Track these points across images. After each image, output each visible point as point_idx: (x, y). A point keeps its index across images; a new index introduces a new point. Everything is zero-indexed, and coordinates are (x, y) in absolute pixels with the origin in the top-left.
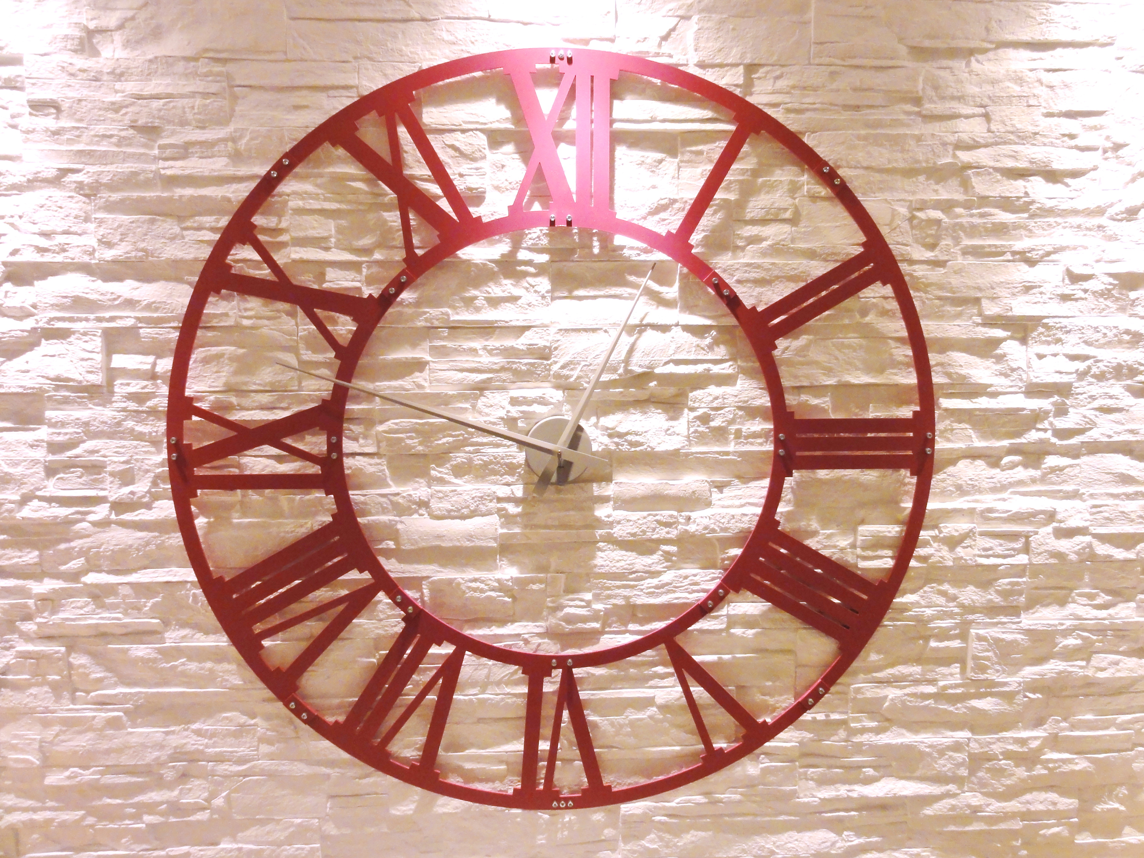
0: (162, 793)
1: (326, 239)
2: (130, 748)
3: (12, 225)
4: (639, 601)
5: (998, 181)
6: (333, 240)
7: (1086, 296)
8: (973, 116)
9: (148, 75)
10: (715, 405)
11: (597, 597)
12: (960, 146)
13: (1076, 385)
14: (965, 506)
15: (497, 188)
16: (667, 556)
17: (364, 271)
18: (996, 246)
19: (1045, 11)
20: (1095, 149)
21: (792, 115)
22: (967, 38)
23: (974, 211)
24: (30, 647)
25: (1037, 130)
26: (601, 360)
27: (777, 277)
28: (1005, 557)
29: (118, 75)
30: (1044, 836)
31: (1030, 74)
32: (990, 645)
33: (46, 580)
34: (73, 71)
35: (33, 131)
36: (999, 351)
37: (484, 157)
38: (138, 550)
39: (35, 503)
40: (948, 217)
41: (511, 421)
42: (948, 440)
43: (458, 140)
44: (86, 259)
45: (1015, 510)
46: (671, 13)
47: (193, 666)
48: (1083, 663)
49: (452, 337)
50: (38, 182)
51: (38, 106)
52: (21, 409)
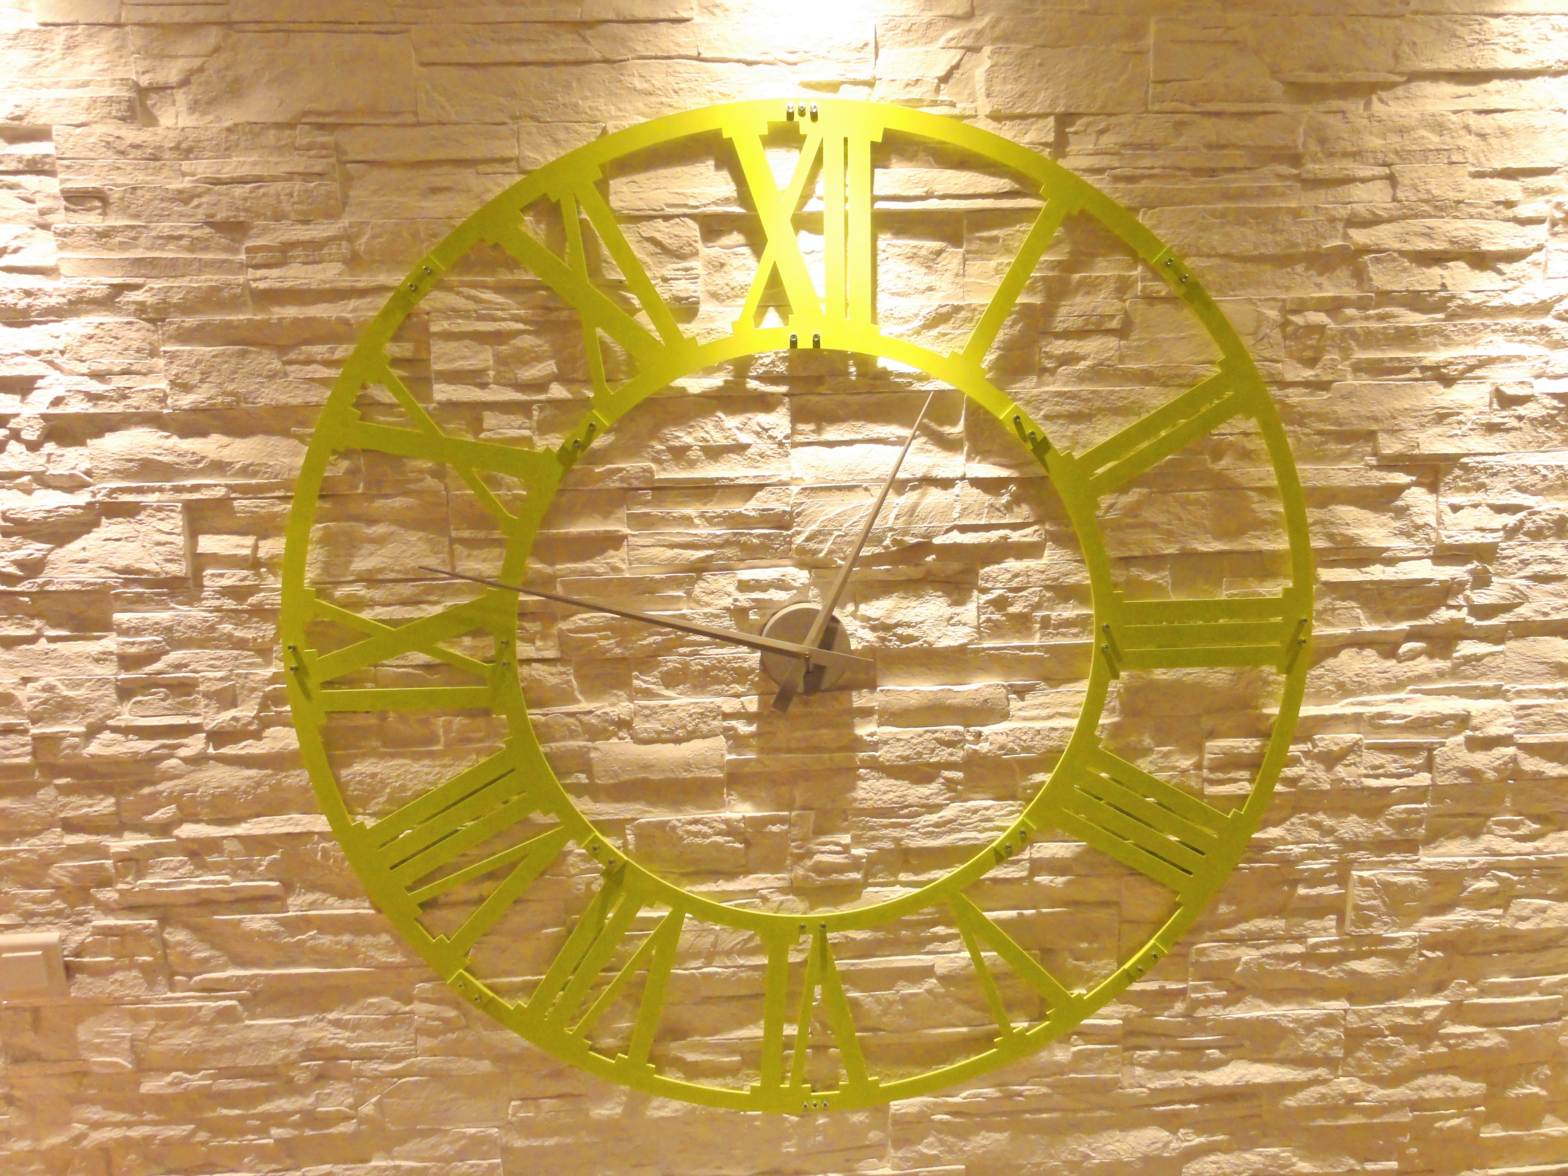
0: (293, 1099)
1: (482, 372)
2: (251, 1045)
3: (51, 363)
4: (914, 844)
5: (1405, 270)
6: (491, 373)
7: (1522, 425)
8: (1374, 178)
9: (226, 150)
10: (1014, 584)
11: (857, 841)
12: (1355, 222)
13: (1503, 545)
14: (1350, 710)
15: (714, 296)
16: (950, 784)
17: (536, 413)
18: (1399, 360)
19: (1477, 27)
20: (1540, 221)
21: (1121, 185)
22: (1367, 70)
23: (1371, 312)
24: (111, 921)
25: (1460, 196)
26: (860, 527)
27: (1100, 410)
28: (1399, 776)
29: (185, 151)
30: (1441, 1129)
31: (1454, 118)
32: (1377, 890)
33: (127, 835)
34: (122, 148)
35: (72, 232)
36: (1400, 503)
37: (696, 254)
38: (247, 793)
39: (106, 735)
40: (1335, 321)
41: (739, 613)
42: (1328, 624)
43: (661, 230)
44: (155, 407)
45: (1415, 716)
46: (952, 44)
47: (326, 940)
48: (1500, 912)
49: (657, 502)
50: (82, 303)
51: (78, 198)
52: (82, 612)
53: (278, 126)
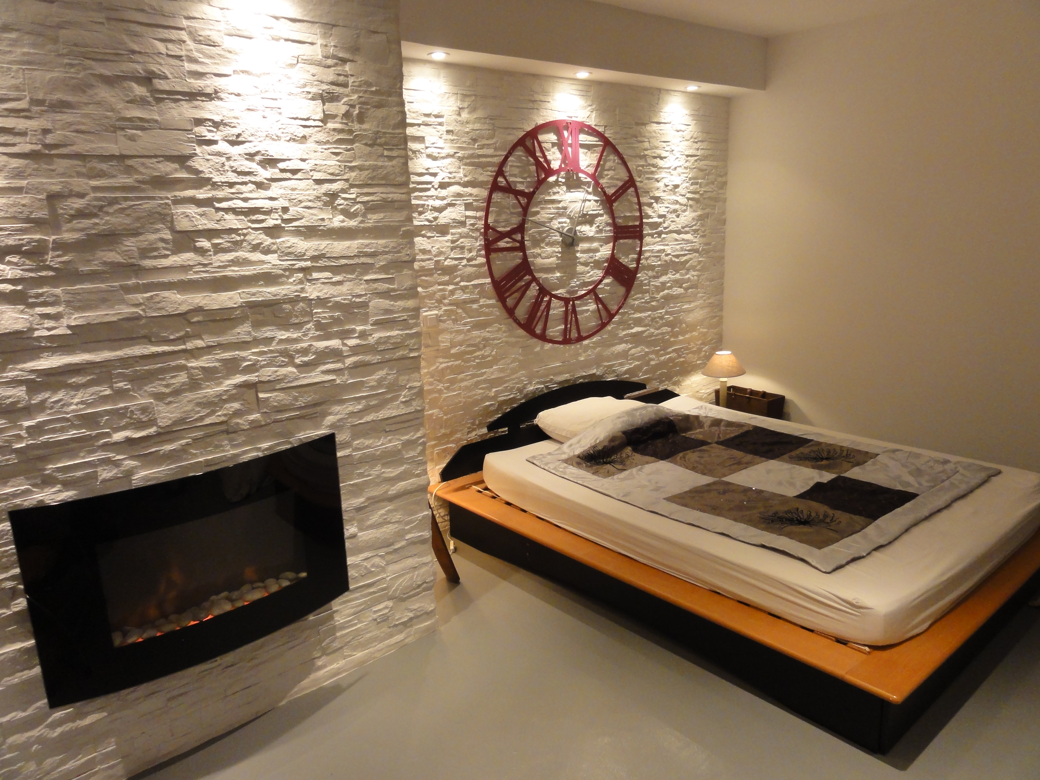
0: (480, 352)
1: (518, 174)
3: (441, 170)
4: (586, 281)
5: (652, 159)
7: (668, 191)
8: (647, 141)
9: (474, 123)
10: (600, 222)
11: (577, 280)
12: (645, 150)
13: (667, 215)
14: (649, 249)
15: (556, 159)
16: (591, 267)
18: (652, 177)
19: (659, 114)
20: (668, 151)
21: (614, 141)
22: (646, 121)
23: (648, 168)
25: (658, 146)
26: (577, 210)
27: (613, 186)
28: (656, 262)
29: (467, 123)
30: (665, 339)
31: (657, 131)
32: (654, 287)
35: (447, 139)
36: (653, 206)
37: (552, 151)
38: (474, 274)
39: (448, 260)
40: (643, 169)
41: (559, 228)
42: (645, 231)
44: (460, 181)
45: (657, 250)
46: (589, 111)
47: (487, 310)
48: (671, 290)
49: (544, 204)
50: (449, 156)
51: (448, 132)
52: (443, 230)
53: (484, 118)
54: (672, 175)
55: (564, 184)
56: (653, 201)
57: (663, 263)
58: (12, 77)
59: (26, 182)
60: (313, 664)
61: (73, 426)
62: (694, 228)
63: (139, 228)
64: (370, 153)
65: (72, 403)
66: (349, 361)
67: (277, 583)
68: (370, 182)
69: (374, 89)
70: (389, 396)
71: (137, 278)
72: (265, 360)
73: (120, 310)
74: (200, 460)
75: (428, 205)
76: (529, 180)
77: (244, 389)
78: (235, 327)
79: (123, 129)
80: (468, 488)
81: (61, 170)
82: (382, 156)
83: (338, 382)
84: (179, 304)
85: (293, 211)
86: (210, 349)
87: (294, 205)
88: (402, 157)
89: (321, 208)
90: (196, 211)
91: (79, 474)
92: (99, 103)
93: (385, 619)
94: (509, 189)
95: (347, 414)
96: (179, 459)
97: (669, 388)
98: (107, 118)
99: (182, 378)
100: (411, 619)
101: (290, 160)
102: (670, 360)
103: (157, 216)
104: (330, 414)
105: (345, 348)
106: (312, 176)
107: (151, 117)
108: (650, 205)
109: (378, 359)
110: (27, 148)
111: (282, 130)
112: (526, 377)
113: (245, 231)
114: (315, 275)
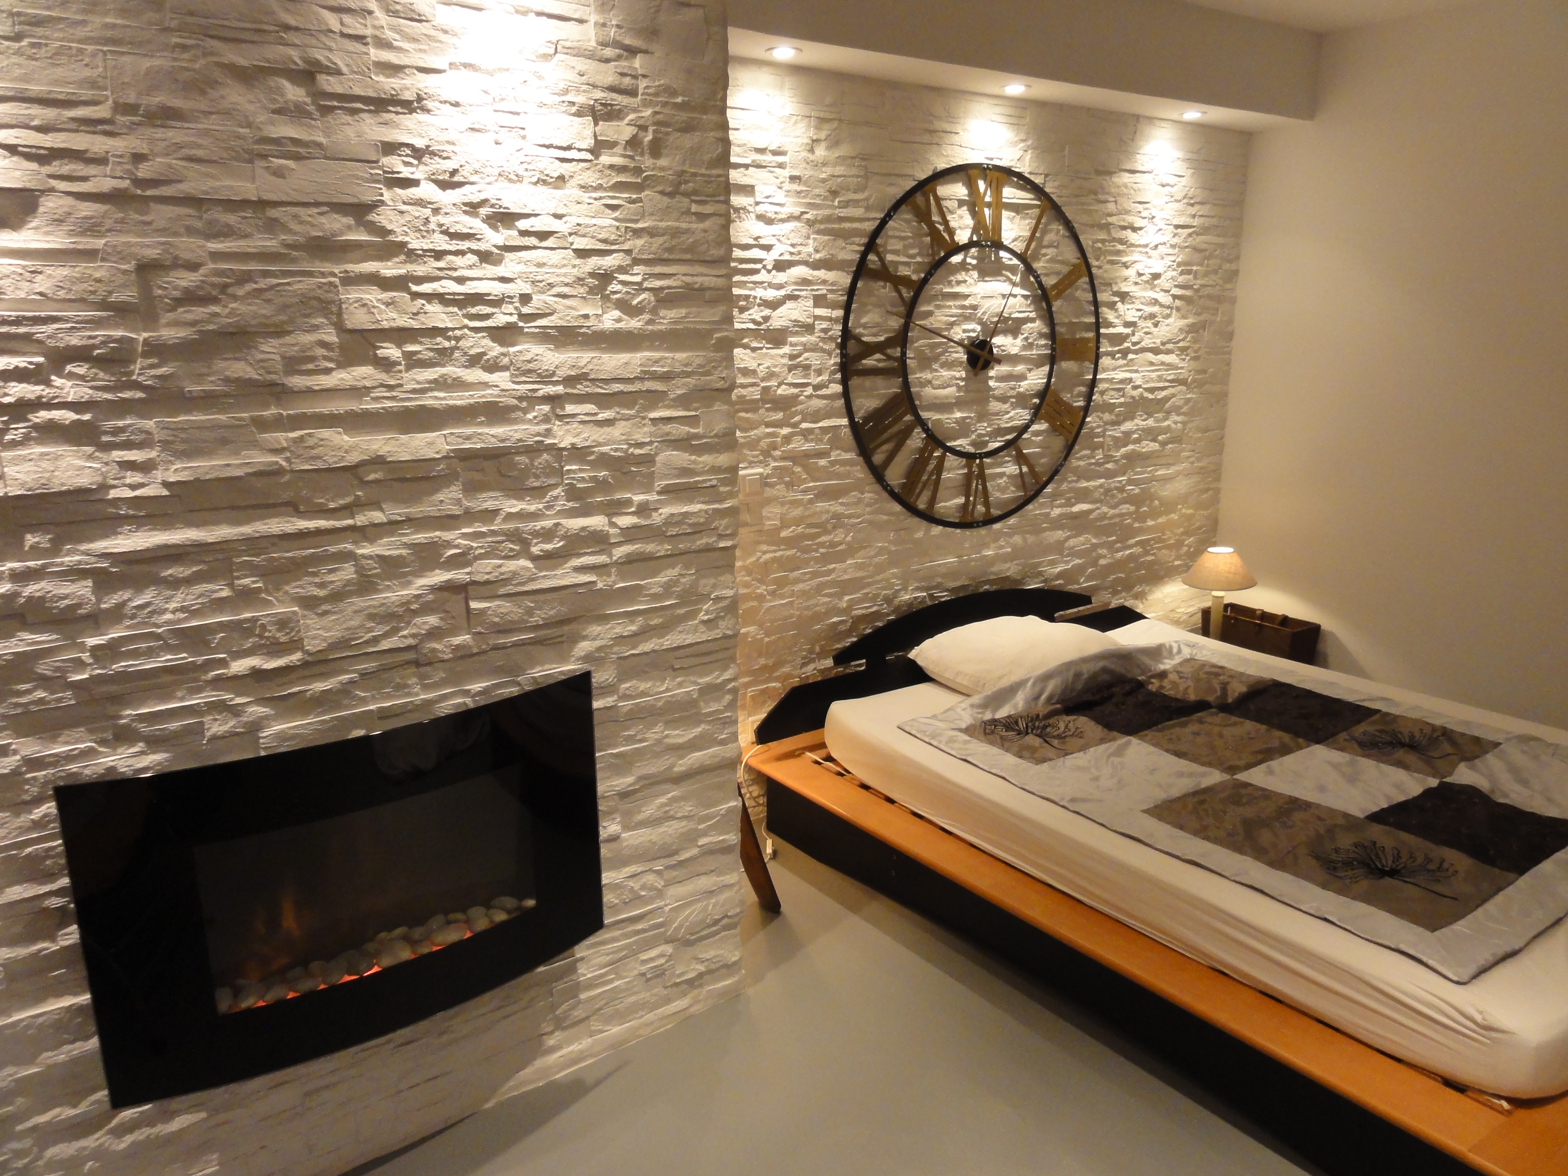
0: (827, 536)
1: (900, 251)
3: (779, 240)
4: (1003, 426)
5: (1119, 231)
6: (902, 251)
7: (1142, 283)
8: (1112, 201)
9: (835, 165)
10: (1029, 332)
11: (989, 426)
12: (1108, 215)
13: (1138, 322)
14: (1108, 376)
15: (963, 228)
16: (1012, 404)
17: (916, 267)
18: (1117, 260)
19: (1135, 157)
20: (1145, 218)
21: (1060, 198)
22: (1112, 167)
23: (1111, 244)
24: (777, 464)
25: (1130, 209)
26: (994, 311)
27: (1054, 273)
28: (1117, 399)
29: (824, 164)
30: (1124, 524)
31: (1129, 184)
32: (1112, 439)
35: (791, 191)
36: (1116, 307)
37: (958, 213)
38: (823, 409)
39: (784, 387)
40: (1104, 246)
41: (963, 341)
42: (1103, 347)
44: (808, 258)
45: (1120, 379)
46: (1021, 148)
47: (842, 469)
48: (1139, 445)
49: (942, 300)
50: (791, 218)
51: (793, 178)
52: (777, 338)
53: (852, 158)
54: (1150, 257)
55: (974, 267)
56: (1117, 299)
57: (1128, 400)
58: (87, 65)
59: (103, 241)
60: (541, 1044)
61: (169, 649)
62: (1181, 344)
63: (284, 322)
64: (668, 207)
65: (167, 609)
66: (619, 552)
67: (486, 915)
68: (666, 256)
69: (679, 100)
70: (682, 611)
71: (279, 405)
72: (481, 547)
73: (249, 458)
74: (372, 707)
75: (755, 297)
76: (919, 259)
77: (446, 594)
78: (437, 491)
79: (264, 157)
80: (799, 756)
81: (161, 224)
82: (688, 212)
83: (600, 585)
84: (346, 452)
85: (538, 301)
86: (395, 527)
87: (540, 292)
88: (720, 215)
89: (584, 298)
90: (379, 297)
91: (174, 725)
92: (227, 113)
93: (660, 973)
94: (885, 274)
95: (612, 639)
96: (339, 707)
97: (1127, 604)
98: (239, 138)
99: (347, 573)
100: (701, 975)
101: (536, 215)
102: (1131, 558)
103: (314, 303)
104: (585, 638)
105: (612, 531)
106: (572, 244)
107: (312, 138)
108: (1112, 306)
109: (667, 550)
110: (106, 185)
111: (525, 166)
112: (898, 579)
113: (458, 333)
114: (570, 409)
